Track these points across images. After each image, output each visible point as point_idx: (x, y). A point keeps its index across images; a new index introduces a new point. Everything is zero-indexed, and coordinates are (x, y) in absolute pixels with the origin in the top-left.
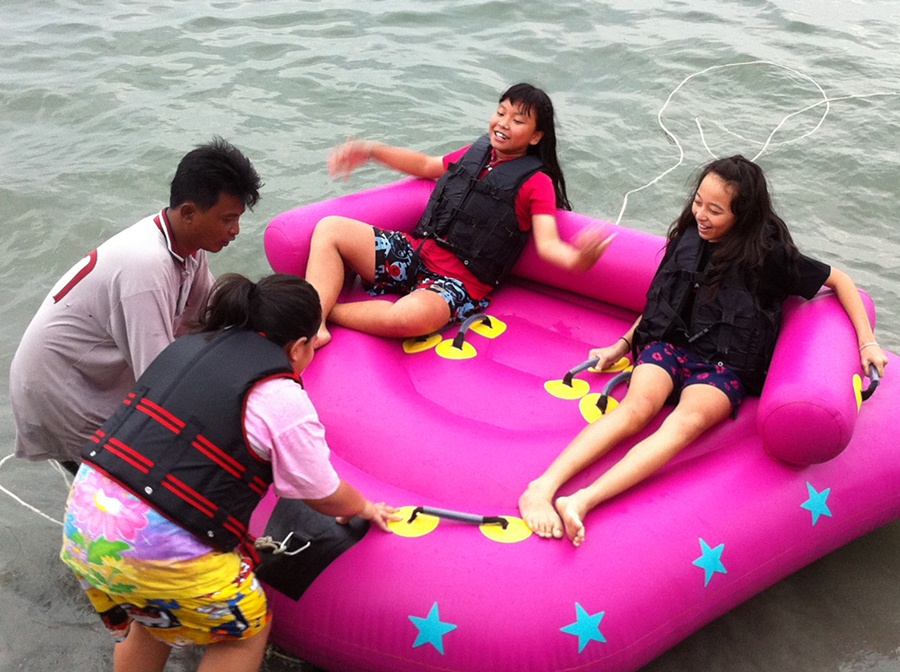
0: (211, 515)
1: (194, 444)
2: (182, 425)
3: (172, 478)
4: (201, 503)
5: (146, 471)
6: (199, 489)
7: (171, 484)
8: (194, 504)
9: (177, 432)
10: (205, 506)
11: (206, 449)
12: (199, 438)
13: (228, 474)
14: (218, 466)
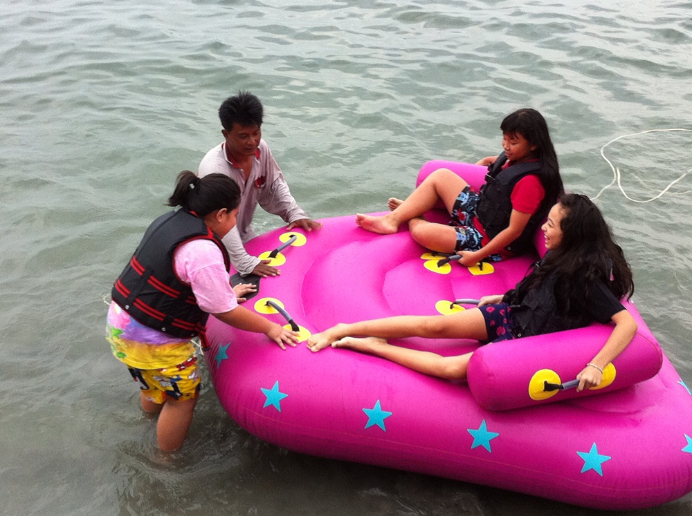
0: (162, 319)
1: (149, 281)
2: (143, 270)
3: (138, 301)
4: (154, 313)
5: (126, 296)
6: (153, 305)
7: (138, 303)
8: (151, 314)
9: (141, 274)
10: (156, 314)
11: (155, 284)
12: (152, 277)
13: (168, 296)
14: (162, 293)
